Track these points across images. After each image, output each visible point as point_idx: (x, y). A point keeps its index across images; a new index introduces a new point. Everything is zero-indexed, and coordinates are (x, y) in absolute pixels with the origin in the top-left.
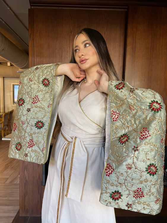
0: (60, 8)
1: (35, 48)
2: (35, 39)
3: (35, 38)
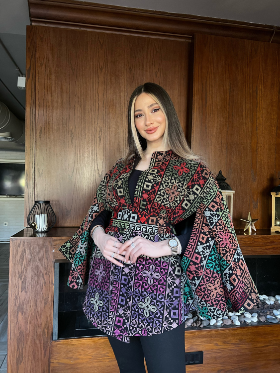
0: (82, 29)
1: (37, 92)
3: (37, 75)
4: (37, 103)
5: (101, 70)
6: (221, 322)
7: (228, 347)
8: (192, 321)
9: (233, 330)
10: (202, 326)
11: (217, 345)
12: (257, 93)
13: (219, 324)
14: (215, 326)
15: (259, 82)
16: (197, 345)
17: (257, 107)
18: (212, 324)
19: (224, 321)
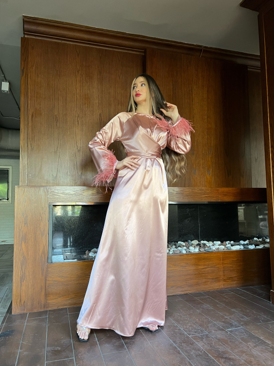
0: (63, 42)
1: (29, 86)
2: (29, 75)
3: (29, 73)
4: (29, 94)
5: (78, 72)
7: (178, 268)
9: (181, 256)
11: (169, 266)
12: (192, 92)
13: (171, 253)
15: (193, 84)
17: (193, 101)
19: (175, 251)
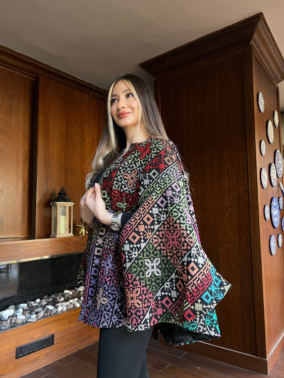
6: (66, 307)
7: (72, 325)
8: (43, 312)
9: (75, 310)
10: (52, 314)
11: (64, 326)
12: (84, 131)
13: (65, 309)
14: (62, 311)
15: (85, 123)
16: (49, 330)
17: (84, 141)
18: (59, 311)
19: (68, 306)
